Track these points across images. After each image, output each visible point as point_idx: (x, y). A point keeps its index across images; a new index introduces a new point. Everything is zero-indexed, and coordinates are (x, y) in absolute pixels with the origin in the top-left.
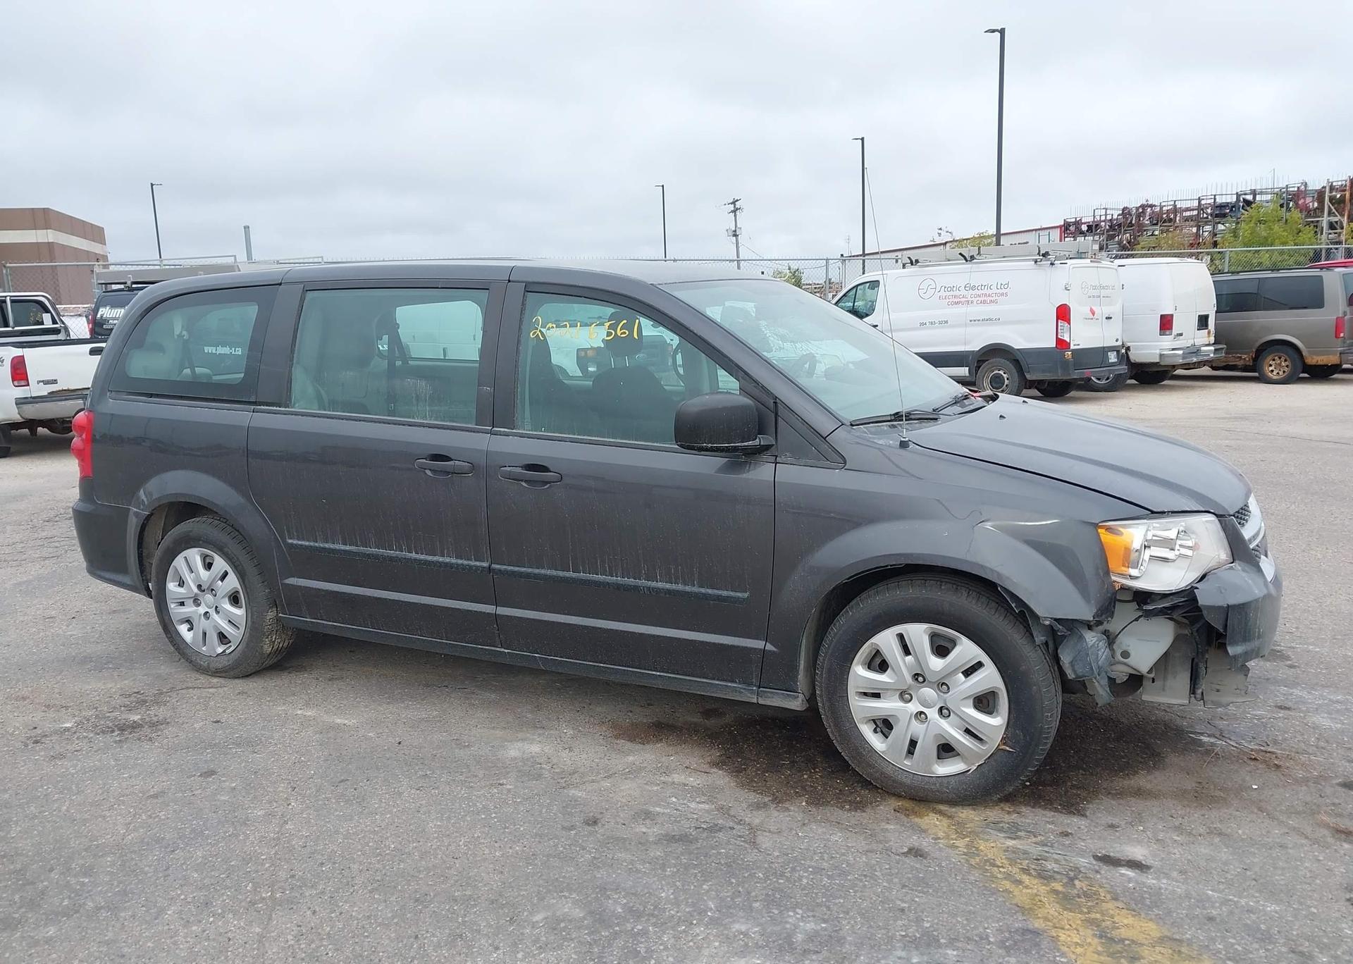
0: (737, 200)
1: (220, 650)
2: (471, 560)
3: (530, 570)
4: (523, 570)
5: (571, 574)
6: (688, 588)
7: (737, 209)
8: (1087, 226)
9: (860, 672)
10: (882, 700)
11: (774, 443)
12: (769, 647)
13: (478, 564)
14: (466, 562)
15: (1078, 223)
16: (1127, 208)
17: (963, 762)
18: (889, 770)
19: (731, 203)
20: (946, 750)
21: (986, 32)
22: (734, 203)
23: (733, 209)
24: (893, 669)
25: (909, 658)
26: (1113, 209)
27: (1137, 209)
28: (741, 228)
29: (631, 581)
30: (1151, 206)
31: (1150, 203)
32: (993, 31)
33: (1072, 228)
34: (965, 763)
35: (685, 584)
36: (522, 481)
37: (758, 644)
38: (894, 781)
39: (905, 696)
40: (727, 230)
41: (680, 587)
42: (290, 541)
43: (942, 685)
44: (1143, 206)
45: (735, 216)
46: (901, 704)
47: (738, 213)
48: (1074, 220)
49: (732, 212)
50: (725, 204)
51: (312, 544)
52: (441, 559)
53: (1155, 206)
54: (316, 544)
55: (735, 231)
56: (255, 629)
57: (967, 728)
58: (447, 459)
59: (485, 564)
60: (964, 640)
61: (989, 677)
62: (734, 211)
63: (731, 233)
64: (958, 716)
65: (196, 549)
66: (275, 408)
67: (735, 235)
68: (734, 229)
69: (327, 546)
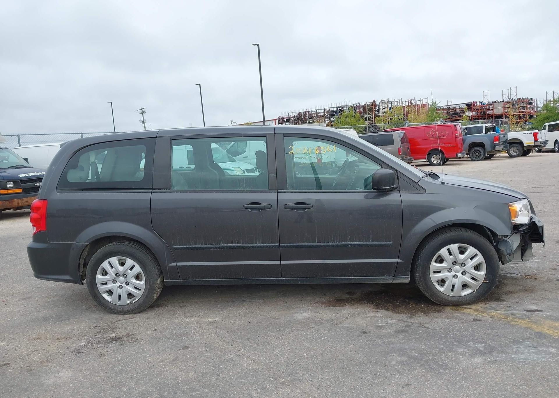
0: (143, 108)
1: (128, 302)
2: (270, 244)
3: (298, 244)
4: (295, 244)
5: (316, 244)
6: (367, 243)
7: (143, 112)
8: (286, 119)
9: (434, 265)
10: (442, 273)
11: (398, 186)
12: (400, 261)
13: (274, 244)
14: (268, 245)
15: (283, 118)
16: (300, 112)
17: (471, 289)
18: (445, 297)
19: (141, 110)
20: (465, 286)
21: (252, 45)
22: (142, 109)
23: (141, 112)
24: (446, 261)
25: (451, 257)
26: (295, 113)
27: (304, 113)
28: (146, 120)
29: (343, 243)
30: (308, 112)
31: (308, 111)
32: (255, 45)
33: (281, 120)
34: (472, 290)
35: (366, 241)
36: (294, 209)
37: (395, 260)
38: (448, 301)
39: (449, 270)
40: (140, 121)
41: (364, 243)
42: (175, 247)
43: (463, 264)
44: (305, 112)
45: (143, 115)
46: (449, 273)
47: (144, 114)
48: (281, 117)
49: (141, 113)
50: (138, 110)
51: (188, 246)
52: (256, 245)
53: (309, 112)
54: (190, 246)
55: (143, 121)
56: (150, 288)
57: (472, 277)
58: (259, 204)
59: (277, 244)
60: (471, 247)
61: (480, 258)
62: (142, 113)
63: (142, 122)
64: (469, 273)
65: (116, 257)
66: (164, 190)
67: (144, 123)
68: (143, 120)
69: (196, 246)
